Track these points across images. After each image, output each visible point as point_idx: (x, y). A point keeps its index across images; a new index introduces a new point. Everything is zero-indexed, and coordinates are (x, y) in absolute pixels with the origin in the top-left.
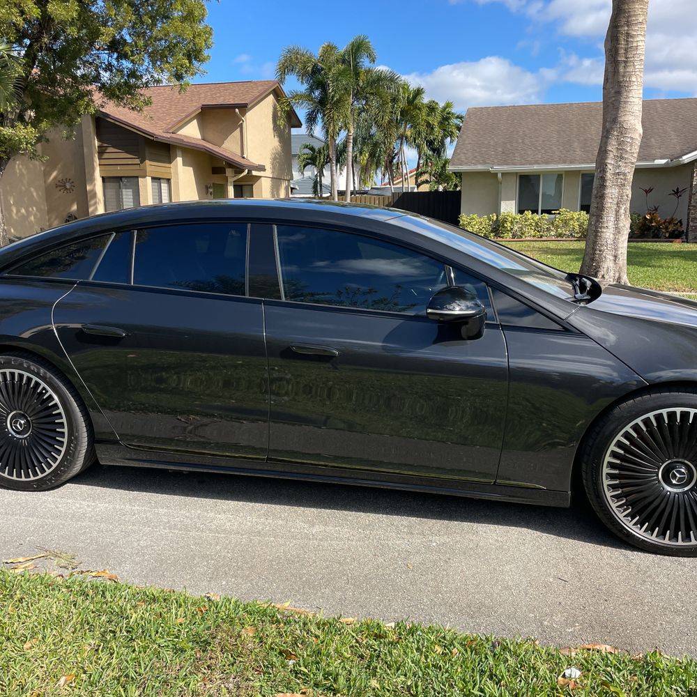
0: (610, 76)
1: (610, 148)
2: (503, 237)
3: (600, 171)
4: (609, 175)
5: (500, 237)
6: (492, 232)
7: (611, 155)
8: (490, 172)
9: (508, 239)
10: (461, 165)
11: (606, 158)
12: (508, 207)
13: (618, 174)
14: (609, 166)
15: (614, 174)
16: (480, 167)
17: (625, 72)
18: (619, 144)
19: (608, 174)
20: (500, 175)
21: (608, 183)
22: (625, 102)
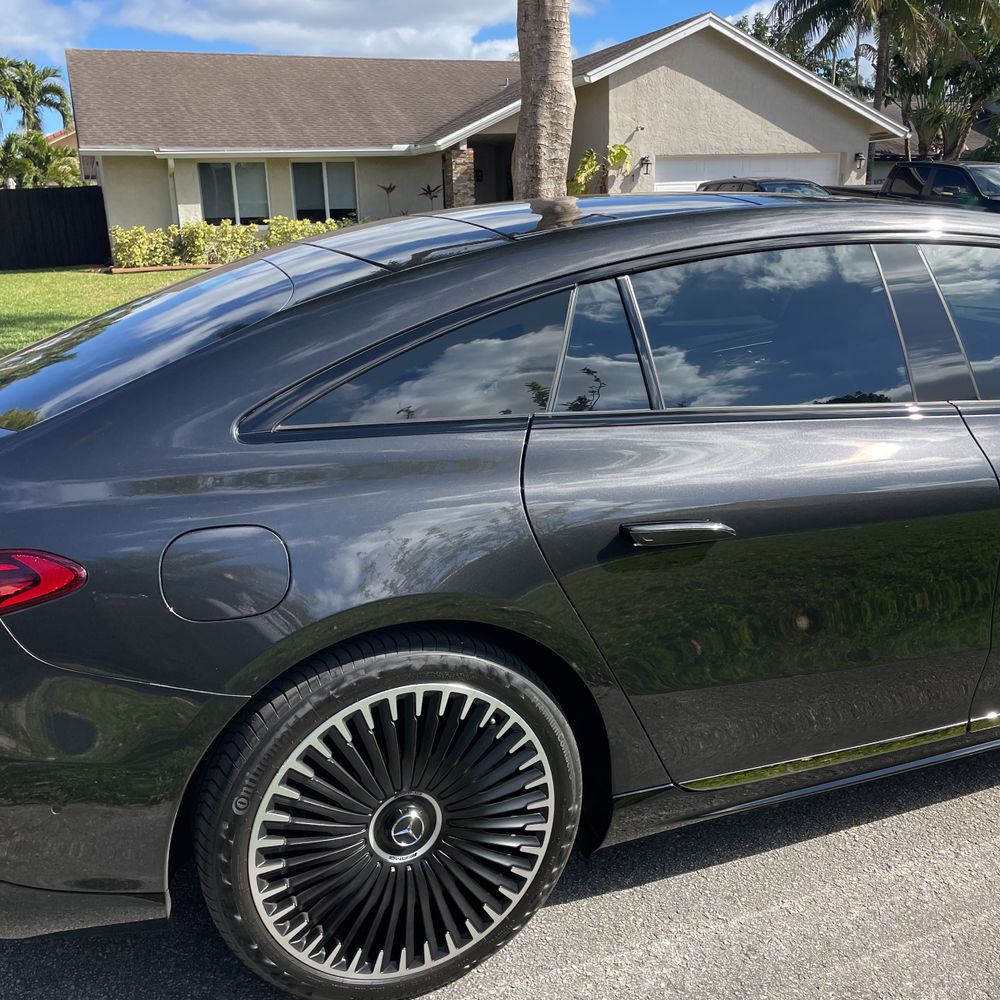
0: (531, 11)
1: (541, 122)
2: (194, 263)
3: (530, 157)
4: (544, 163)
5: (189, 262)
6: (175, 254)
7: (544, 133)
8: (155, 157)
9: (203, 265)
10: (100, 143)
11: (538, 137)
12: (190, 215)
13: (554, 161)
14: (544, 150)
15: (549, 161)
16: (135, 149)
17: (553, 7)
18: (553, 117)
19: (542, 161)
20: (171, 163)
21: (543, 175)
22: (557, 53)
